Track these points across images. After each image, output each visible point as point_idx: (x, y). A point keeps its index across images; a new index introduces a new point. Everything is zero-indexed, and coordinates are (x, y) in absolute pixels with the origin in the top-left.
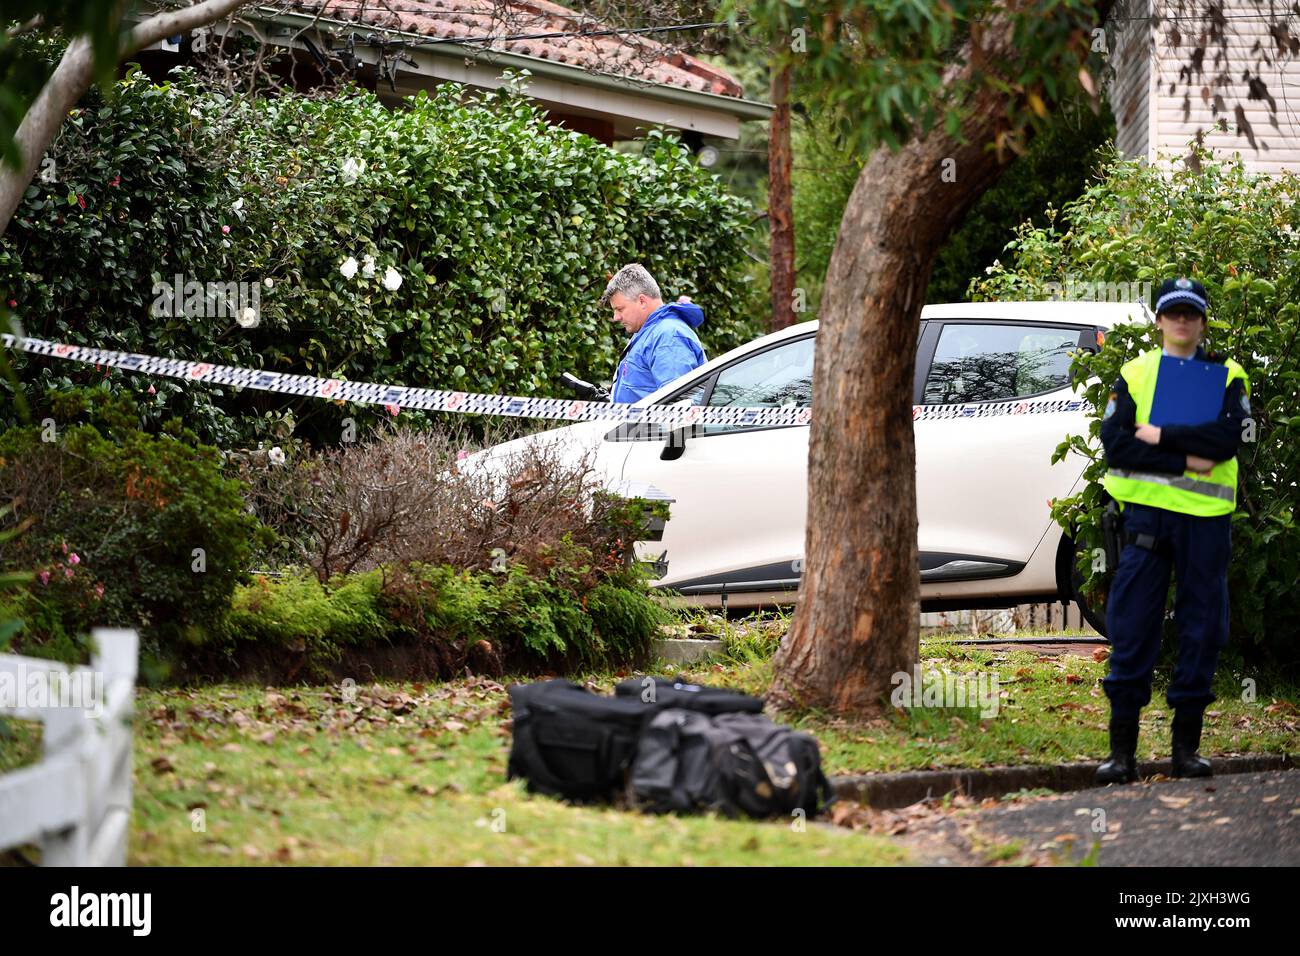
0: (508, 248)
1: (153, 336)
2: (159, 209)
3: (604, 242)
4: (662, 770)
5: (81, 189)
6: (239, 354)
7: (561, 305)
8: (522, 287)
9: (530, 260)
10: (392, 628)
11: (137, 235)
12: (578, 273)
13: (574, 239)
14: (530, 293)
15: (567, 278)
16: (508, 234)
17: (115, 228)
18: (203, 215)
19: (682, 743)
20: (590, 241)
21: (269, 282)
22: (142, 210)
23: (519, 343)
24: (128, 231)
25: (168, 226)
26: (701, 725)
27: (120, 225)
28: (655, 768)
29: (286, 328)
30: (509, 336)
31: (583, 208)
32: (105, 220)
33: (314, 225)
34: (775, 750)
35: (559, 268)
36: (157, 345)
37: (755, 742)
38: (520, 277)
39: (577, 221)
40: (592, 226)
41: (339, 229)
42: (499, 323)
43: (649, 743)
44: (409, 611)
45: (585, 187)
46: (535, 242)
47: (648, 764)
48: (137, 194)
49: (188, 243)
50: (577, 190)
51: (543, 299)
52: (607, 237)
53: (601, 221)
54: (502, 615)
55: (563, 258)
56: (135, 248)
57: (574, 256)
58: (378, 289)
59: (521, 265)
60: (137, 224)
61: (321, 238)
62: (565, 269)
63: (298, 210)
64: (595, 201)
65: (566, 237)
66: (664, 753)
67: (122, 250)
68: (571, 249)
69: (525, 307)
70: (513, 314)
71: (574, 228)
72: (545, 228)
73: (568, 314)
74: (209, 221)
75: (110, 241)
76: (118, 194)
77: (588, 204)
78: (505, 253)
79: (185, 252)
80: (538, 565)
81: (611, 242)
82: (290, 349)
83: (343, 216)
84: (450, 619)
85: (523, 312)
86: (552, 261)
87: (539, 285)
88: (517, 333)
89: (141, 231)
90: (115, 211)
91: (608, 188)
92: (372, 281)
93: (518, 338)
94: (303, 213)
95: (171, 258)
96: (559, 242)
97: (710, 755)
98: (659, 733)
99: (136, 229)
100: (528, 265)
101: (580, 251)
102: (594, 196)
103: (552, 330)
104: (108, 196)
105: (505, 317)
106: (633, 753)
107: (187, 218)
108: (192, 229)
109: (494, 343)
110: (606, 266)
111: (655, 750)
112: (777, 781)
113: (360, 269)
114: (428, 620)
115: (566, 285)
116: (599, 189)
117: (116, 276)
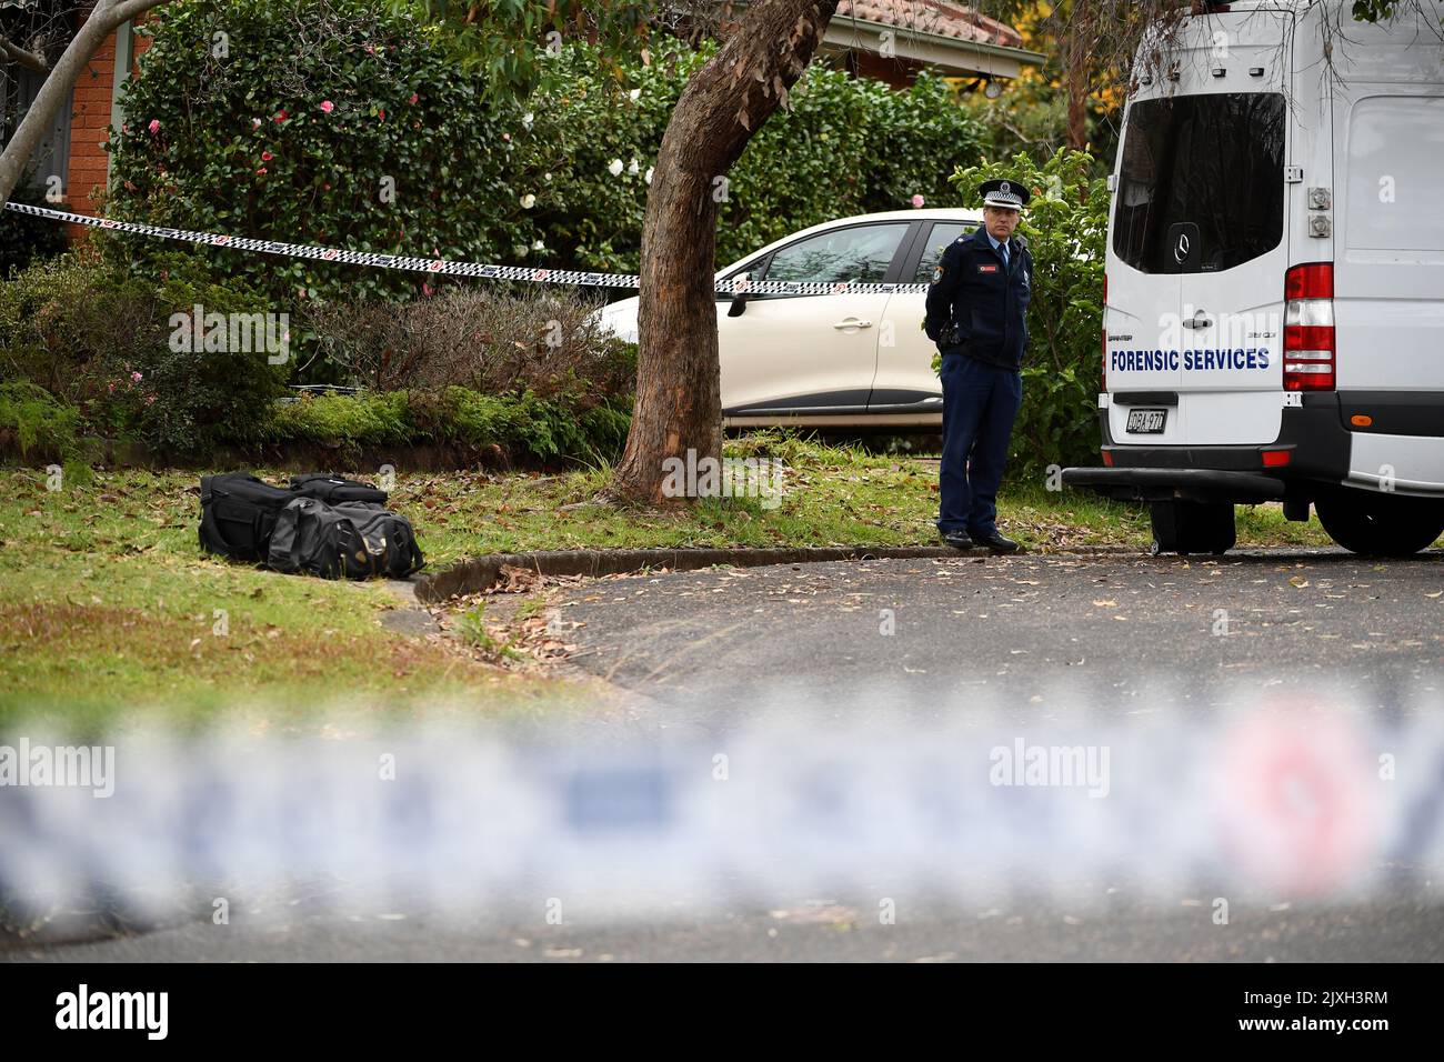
0: (759, 156)
1: (445, 213)
2: (448, 121)
3: (847, 153)
5: (381, 105)
6: (522, 229)
7: (805, 199)
8: (770, 185)
9: (779, 165)
11: (429, 139)
12: (820, 176)
13: (819, 150)
14: (778, 190)
15: (811, 179)
16: (759, 146)
17: (411, 134)
18: (486, 126)
20: (834, 152)
21: (548, 176)
22: (434, 121)
23: (766, 226)
24: (420, 136)
25: (453, 133)
27: (414, 131)
29: (563, 210)
30: (756, 222)
31: (830, 128)
32: (400, 127)
33: (588, 136)
35: (805, 172)
36: (447, 220)
38: (770, 177)
39: (824, 137)
40: (837, 141)
41: (609, 139)
42: (749, 211)
45: (834, 112)
46: (784, 152)
48: (432, 109)
49: (473, 146)
50: (826, 113)
51: (788, 194)
52: (851, 149)
53: (844, 138)
55: (809, 164)
56: (426, 148)
57: (816, 163)
58: (640, 183)
59: (770, 169)
60: (430, 131)
61: (594, 145)
62: (809, 173)
63: (576, 124)
64: (841, 123)
65: (814, 149)
67: (415, 150)
68: (816, 158)
69: (772, 200)
70: (761, 204)
71: (820, 142)
72: (795, 142)
73: (812, 205)
74: (493, 130)
75: (405, 144)
76: (413, 109)
77: (835, 125)
78: (756, 159)
79: (472, 153)
81: (853, 153)
82: (570, 225)
83: (615, 128)
85: (770, 203)
86: (799, 166)
87: (787, 185)
88: (763, 219)
89: (433, 137)
90: (411, 122)
91: (852, 114)
92: (635, 178)
93: (765, 222)
94: (581, 126)
95: (459, 155)
96: (806, 153)
99: (428, 135)
100: (777, 169)
101: (824, 158)
102: (841, 119)
103: (797, 217)
104: (405, 110)
105: (754, 206)
107: (474, 129)
108: (477, 136)
109: (743, 225)
110: (848, 171)
113: (626, 168)
115: (811, 185)
116: (846, 114)
117: (411, 169)
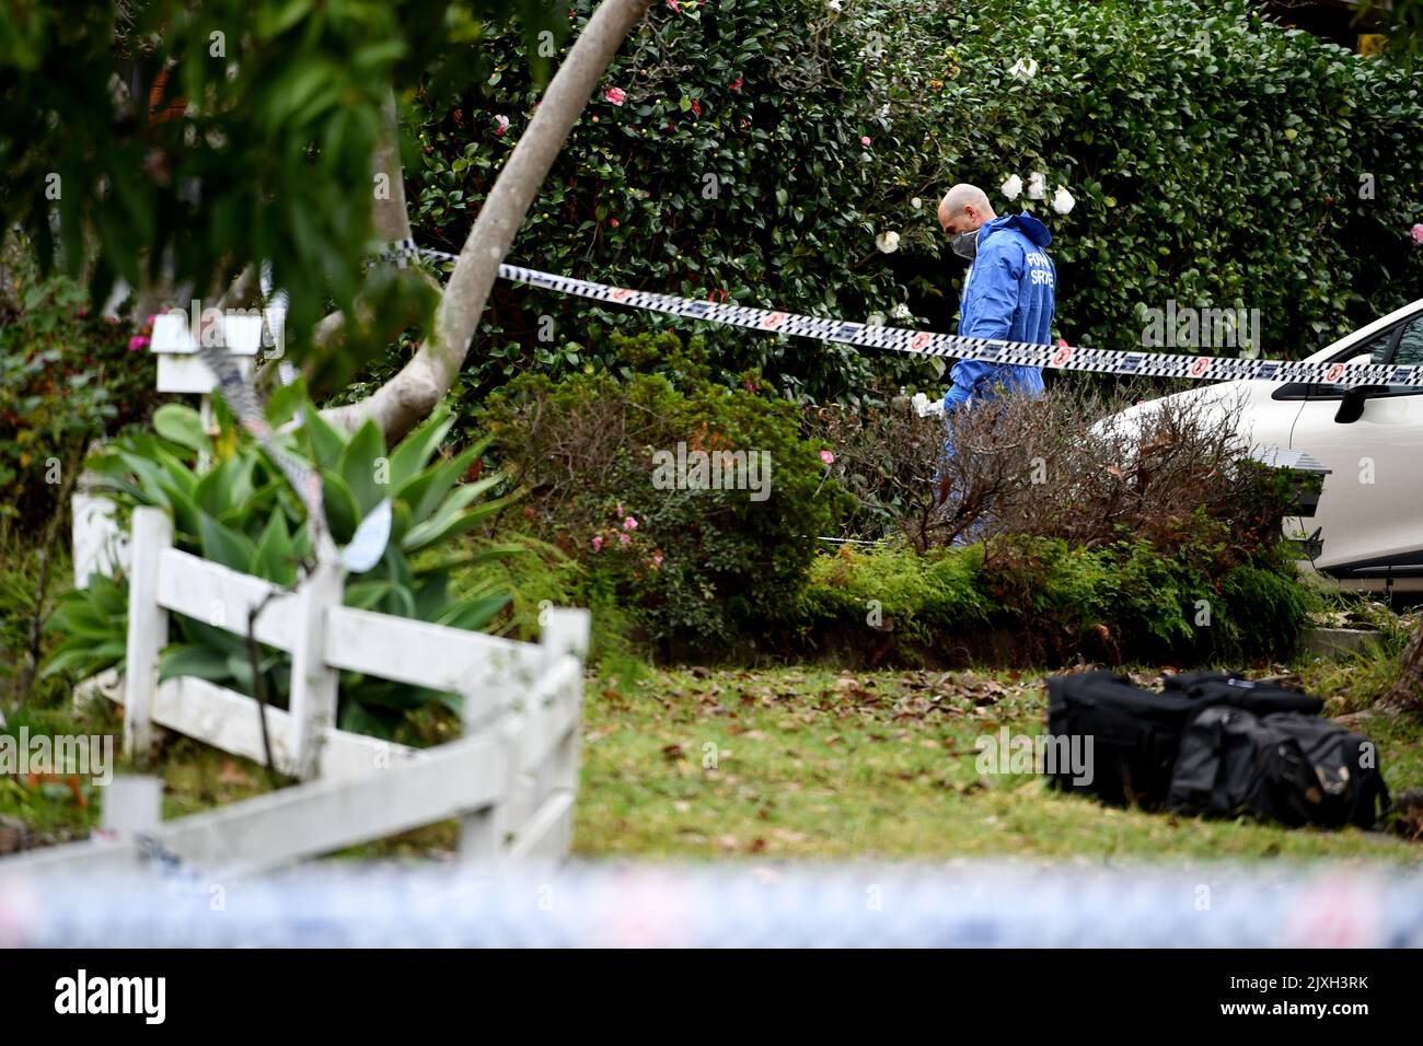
0: (1205, 166)
1: (777, 262)
2: (787, 117)
3: (1322, 159)
4: (1202, 771)
5: (696, 93)
6: (879, 285)
7: (1268, 233)
8: (1220, 211)
9: (1231, 180)
10: (991, 607)
11: (761, 146)
12: (1289, 196)
13: (1285, 156)
14: (1230, 219)
15: (1276, 201)
16: (1206, 150)
17: (734, 139)
18: (839, 124)
19: (1226, 743)
20: (1306, 159)
21: (917, 202)
22: (767, 118)
23: (1215, 277)
24: (749, 141)
25: (796, 136)
26: (1247, 724)
27: (741, 135)
28: (1196, 769)
29: (935, 255)
30: (1202, 269)
31: (1298, 120)
32: (723, 128)
33: (972, 137)
34: (1328, 753)
35: (1267, 190)
36: (781, 273)
37: (1305, 745)
38: (1219, 200)
39: (1291, 134)
40: (1309, 140)
41: (1001, 142)
42: (1192, 254)
43: (1191, 742)
44: (1014, 591)
45: (1303, 95)
46: (1239, 159)
47: (1189, 764)
48: (762, 99)
49: (820, 155)
50: (1293, 97)
51: (1245, 225)
52: (1327, 153)
53: (1319, 135)
54: (1123, 597)
55: (1272, 178)
56: (757, 161)
57: (1284, 175)
58: (1045, 211)
59: (1221, 185)
60: (761, 134)
61: (980, 152)
62: (1274, 192)
63: (954, 120)
64: (1314, 111)
65: (1277, 154)
66: (1205, 753)
67: (742, 164)
68: (1281, 167)
69: (1223, 235)
70: (1209, 243)
71: (1286, 142)
72: (1251, 142)
73: (1276, 243)
74: (846, 131)
75: (728, 153)
76: (739, 99)
77: (1305, 115)
78: (1201, 172)
79: (818, 167)
80: (1165, 541)
81: (1332, 159)
82: (941, 281)
83: (1006, 125)
84: (1062, 600)
85: (1221, 240)
86: (1258, 181)
87: (1243, 211)
88: (1212, 265)
89: (766, 142)
90: (736, 118)
91: (1330, 97)
92: (1039, 203)
93: (1214, 271)
94: (960, 124)
95: (801, 172)
96: (1267, 160)
97: (1254, 757)
98: (1203, 731)
99: (760, 140)
100: (1229, 186)
101: (1292, 169)
102: (1313, 105)
103: (1256, 262)
104: (728, 101)
105: (1199, 245)
106: (1174, 752)
107: (821, 127)
108: (826, 141)
109: (1184, 275)
110: (1325, 188)
111: (1196, 751)
112: (1327, 786)
113: (1025, 188)
114: (1035, 600)
115: (1275, 210)
116: (1319, 97)
117: (735, 193)
